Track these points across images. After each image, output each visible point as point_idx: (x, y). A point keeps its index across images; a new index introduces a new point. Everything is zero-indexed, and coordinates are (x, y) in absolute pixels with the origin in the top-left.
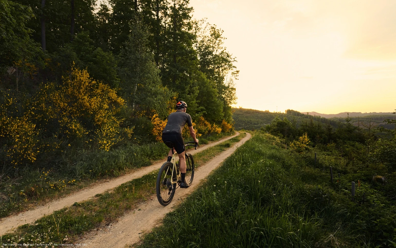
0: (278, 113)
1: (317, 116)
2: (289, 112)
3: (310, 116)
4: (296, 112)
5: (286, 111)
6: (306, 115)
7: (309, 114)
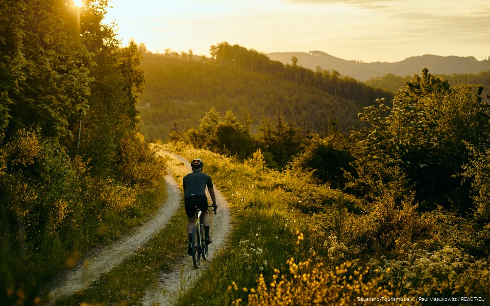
0: (184, 55)
1: (327, 72)
2: (227, 52)
3: (304, 73)
4: (253, 54)
5: (213, 48)
6: (288, 66)
7: (298, 64)
